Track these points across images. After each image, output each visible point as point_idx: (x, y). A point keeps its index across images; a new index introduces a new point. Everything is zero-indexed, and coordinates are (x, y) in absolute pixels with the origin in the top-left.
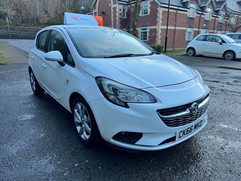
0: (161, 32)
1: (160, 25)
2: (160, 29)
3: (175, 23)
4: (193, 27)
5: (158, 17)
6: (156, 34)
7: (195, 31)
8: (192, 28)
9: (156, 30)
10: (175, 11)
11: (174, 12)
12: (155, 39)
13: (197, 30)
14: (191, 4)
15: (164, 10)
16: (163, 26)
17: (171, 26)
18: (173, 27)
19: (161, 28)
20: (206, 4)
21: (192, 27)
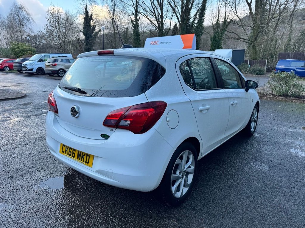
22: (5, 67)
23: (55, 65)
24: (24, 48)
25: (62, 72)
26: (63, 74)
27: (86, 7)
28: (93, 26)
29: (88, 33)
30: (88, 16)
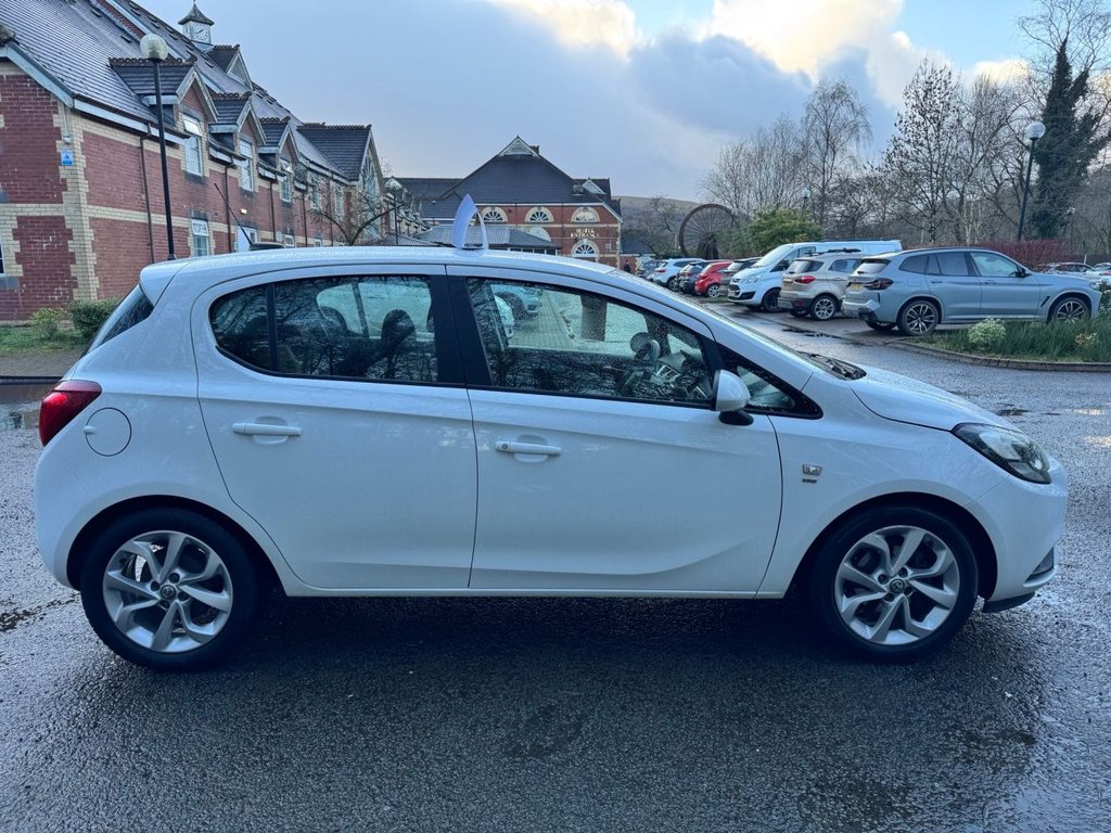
0: (95, 235)
1: (84, 200)
2: (86, 222)
3: (144, 197)
4: (209, 218)
5: (63, 158)
6: (66, 247)
7: (217, 235)
8: (206, 220)
9: (64, 222)
10: (133, 141)
11: (131, 146)
12: (68, 271)
13: (223, 228)
14: (185, 117)
15: (87, 130)
16: (97, 207)
17: (130, 209)
18: (138, 213)
19: (92, 215)
20: (234, 127)
21: (205, 214)
22: (710, 286)
23: (808, 281)
24: (787, 224)
25: (829, 304)
26: (829, 311)
27: (1063, 48)
28: (1087, 117)
29: (1056, 149)
30: (1067, 83)
